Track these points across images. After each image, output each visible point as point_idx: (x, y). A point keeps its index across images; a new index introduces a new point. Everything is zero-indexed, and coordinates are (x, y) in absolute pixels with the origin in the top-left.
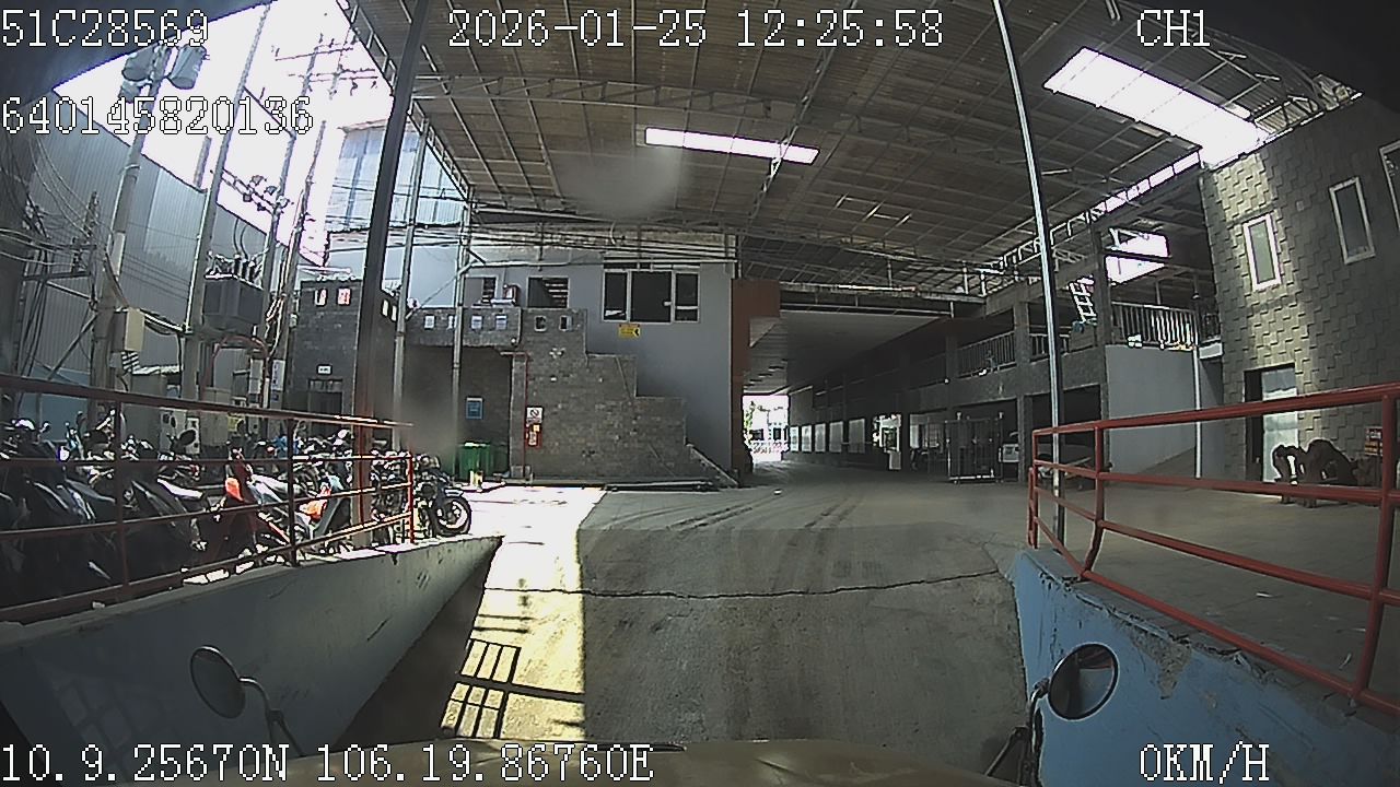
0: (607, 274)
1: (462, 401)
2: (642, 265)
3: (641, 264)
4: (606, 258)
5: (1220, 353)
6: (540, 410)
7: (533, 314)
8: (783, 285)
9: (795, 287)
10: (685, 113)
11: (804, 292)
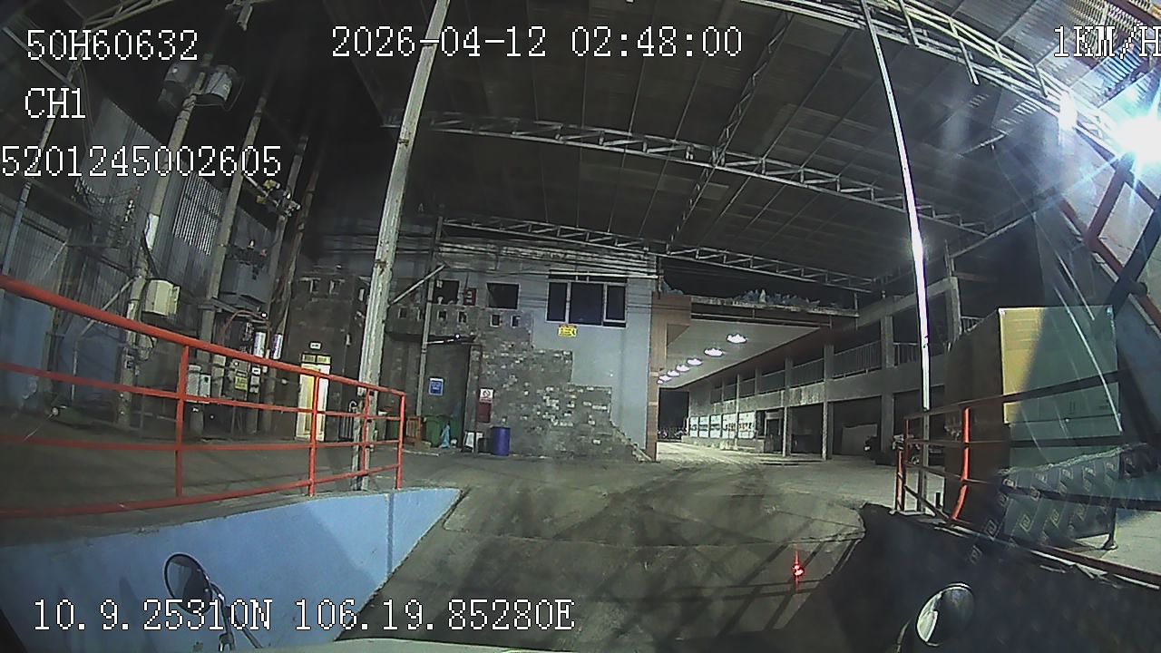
0: (550, 283)
1: (426, 381)
3: (580, 276)
4: (551, 271)
6: (492, 391)
7: (489, 312)
8: (693, 299)
9: (704, 300)
10: (623, 153)
11: (711, 305)
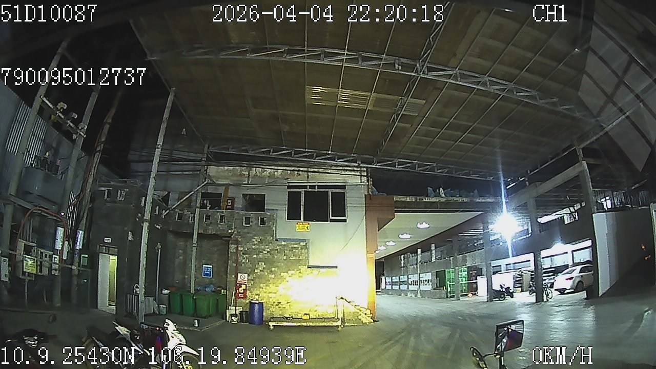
0: (289, 192)
1: (200, 267)
2: (311, 187)
4: (289, 182)
6: (246, 275)
7: (243, 215)
8: (395, 198)
9: (403, 198)
10: (342, 66)
11: (408, 202)
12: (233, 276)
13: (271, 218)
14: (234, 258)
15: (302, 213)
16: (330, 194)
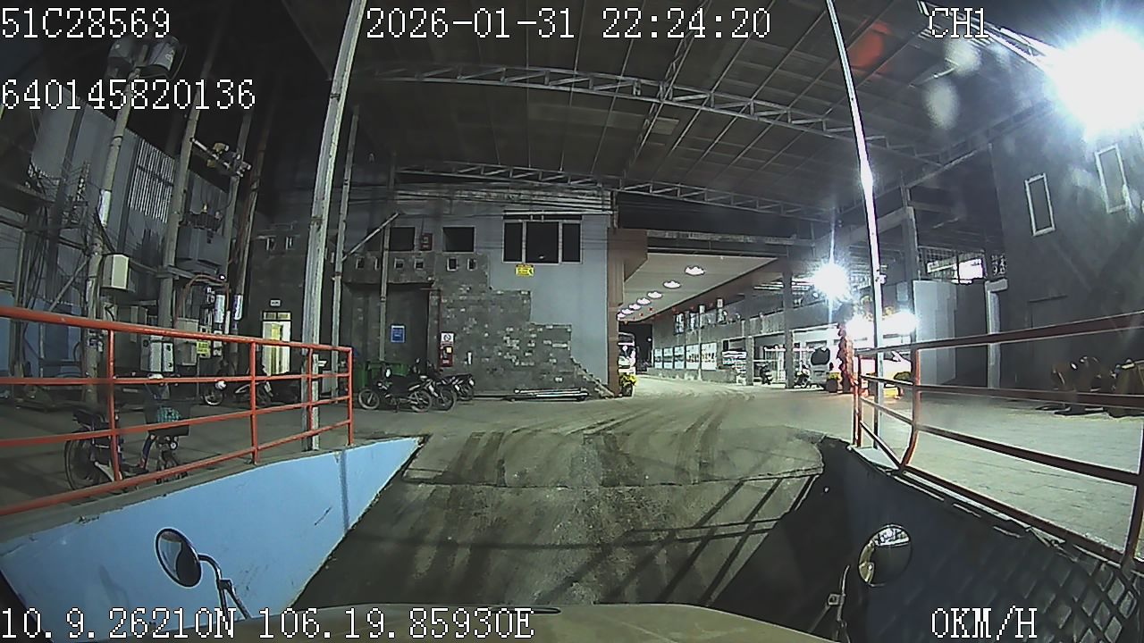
0: (506, 224)
1: (388, 329)
2: (539, 217)
3: (534, 215)
4: (505, 211)
5: (1006, 288)
6: (452, 335)
7: (446, 256)
8: (649, 233)
9: (660, 234)
10: (570, 92)
11: (667, 239)
12: (435, 337)
13: (484, 260)
14: (436, 313)
15: (524, 251)
16: (561, 227)
